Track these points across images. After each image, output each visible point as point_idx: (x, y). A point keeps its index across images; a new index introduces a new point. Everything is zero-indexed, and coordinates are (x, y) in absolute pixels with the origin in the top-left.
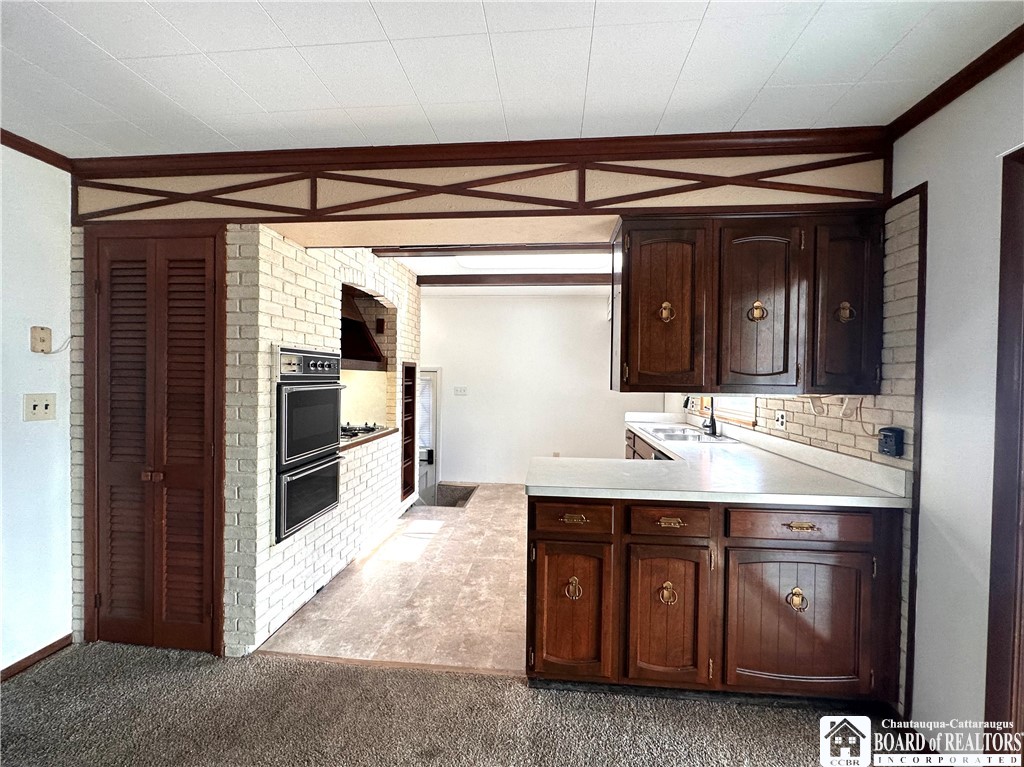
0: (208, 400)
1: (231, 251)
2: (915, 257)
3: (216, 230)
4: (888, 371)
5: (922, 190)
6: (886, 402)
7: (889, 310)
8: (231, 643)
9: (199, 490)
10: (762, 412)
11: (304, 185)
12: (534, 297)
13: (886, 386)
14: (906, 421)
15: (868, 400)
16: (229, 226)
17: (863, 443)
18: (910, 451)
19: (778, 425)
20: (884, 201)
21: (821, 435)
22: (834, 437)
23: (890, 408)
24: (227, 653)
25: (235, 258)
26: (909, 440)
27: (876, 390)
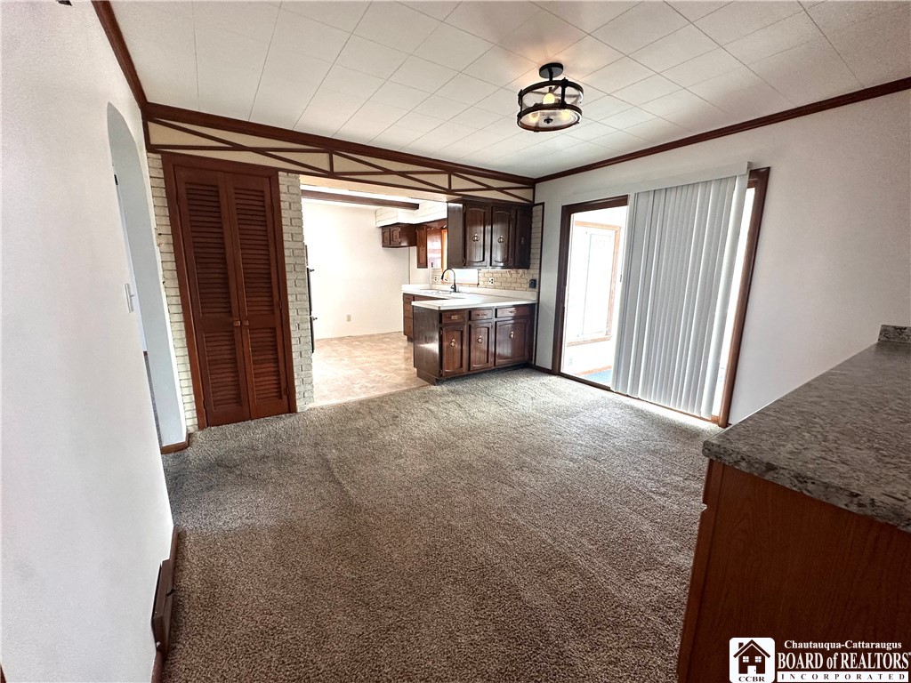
0: (274, 276)
1: (283, 188)
2: (541, 225)
3: (272, 174)
4: (532, 261)
5: (543, 204)
6: (531, 271)
7: (533, 241)
8: (300, 404)
9: (271, 328)
10: (481, 279)
11: (325, 156)
12: (347, 208)
13: (531, 266)
14: (536, 277)
15: (526, 270)
16: (280, 173)
17: (525, 286)
18: (537, 286)
19: (490, 284)
20: (532, 204)
21: (509, 285)
22: (514, 285)
23: (532, 273)
24: (299, 411)
25: (285, 193)
26: (537, 282)
27: (528, 268)
